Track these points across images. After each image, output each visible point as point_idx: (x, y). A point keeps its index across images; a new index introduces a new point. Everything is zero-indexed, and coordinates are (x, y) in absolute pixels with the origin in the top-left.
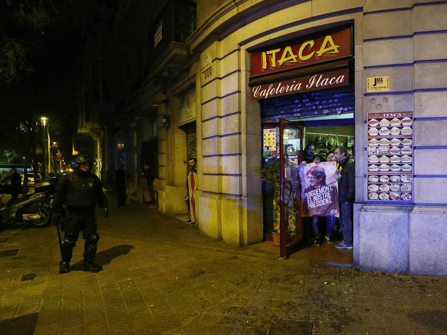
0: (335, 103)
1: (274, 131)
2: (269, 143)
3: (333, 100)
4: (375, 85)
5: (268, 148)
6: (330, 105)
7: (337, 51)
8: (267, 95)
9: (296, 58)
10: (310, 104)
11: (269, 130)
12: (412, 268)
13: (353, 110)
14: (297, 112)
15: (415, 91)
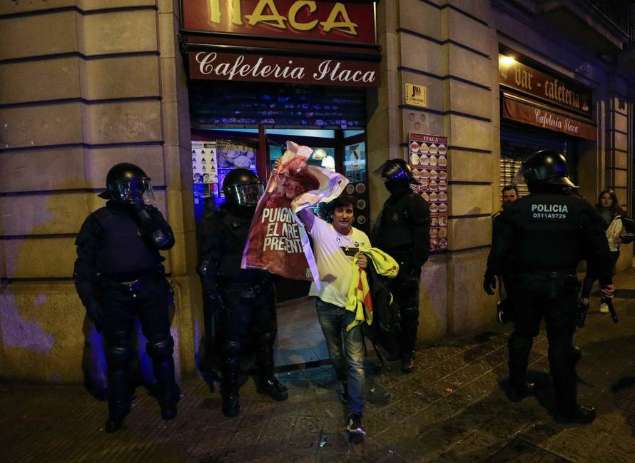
0: (334, 111)
1: (211, 146)
2: (204, 168)
3: (331, 106)
4: (413, 96)
5: (201, 178)
6: (326, 114)
7: (353, 32)
8: (232, 74)
9: (283, 21)
10: (292, 107)
11: (203, 143)
12: (456, 329)
13: (364, 126)
14: (268, 117)
15: (450, 112)
